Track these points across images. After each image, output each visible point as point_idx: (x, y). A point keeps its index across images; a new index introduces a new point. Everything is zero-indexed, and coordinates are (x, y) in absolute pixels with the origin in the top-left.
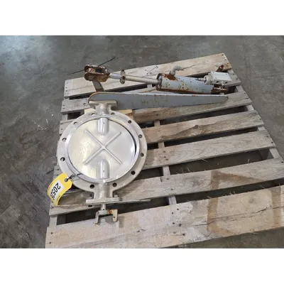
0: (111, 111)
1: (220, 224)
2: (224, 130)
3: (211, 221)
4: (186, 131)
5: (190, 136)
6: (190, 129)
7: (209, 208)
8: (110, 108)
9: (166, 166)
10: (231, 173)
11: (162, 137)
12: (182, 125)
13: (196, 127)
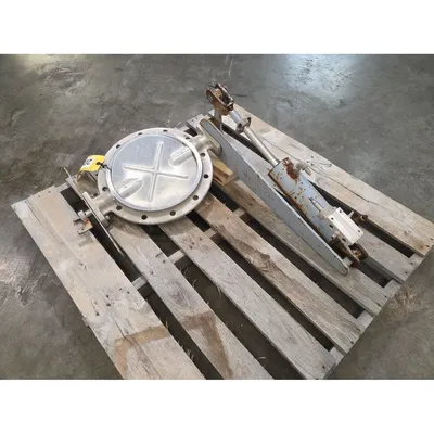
0: (205, 151)
1: (131, 353)
2: (288, 295)
3: (131, 340)
4: (249, 248)
5: (246, 256)
6: (257, 251)
7: (150, 330)
8: (208, 147)
9: (183, 252)
10: (223, 338)
11: (222, 226)
12: (256, 240)
13: (265, 257)
